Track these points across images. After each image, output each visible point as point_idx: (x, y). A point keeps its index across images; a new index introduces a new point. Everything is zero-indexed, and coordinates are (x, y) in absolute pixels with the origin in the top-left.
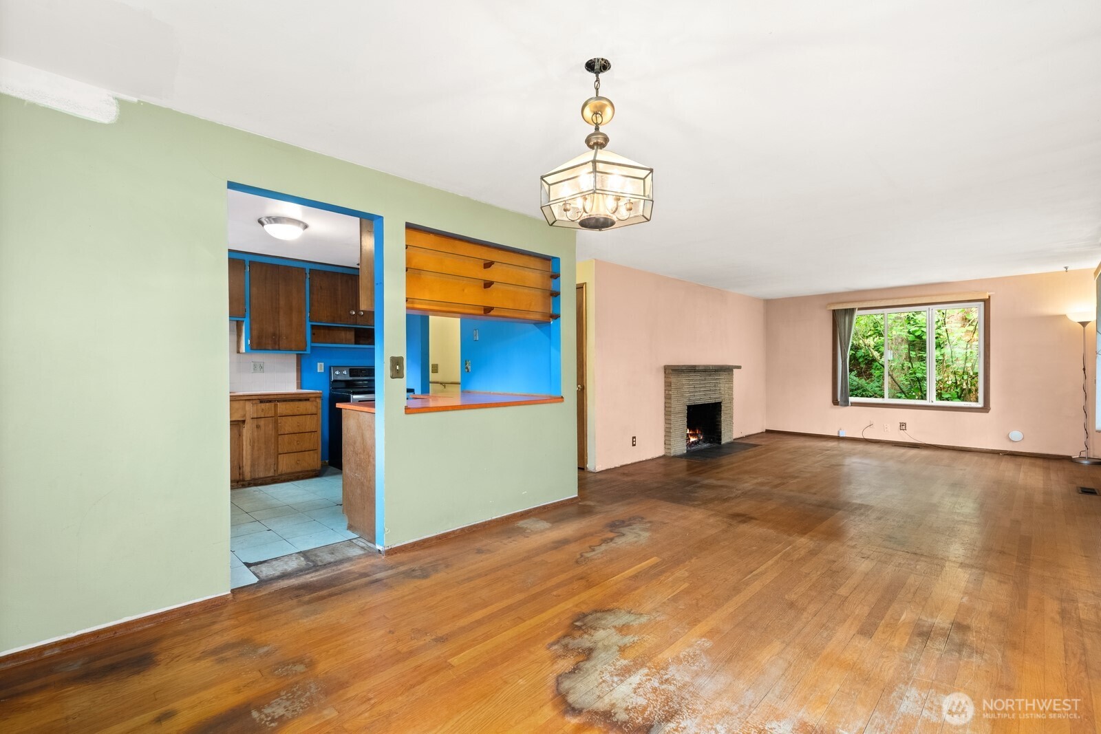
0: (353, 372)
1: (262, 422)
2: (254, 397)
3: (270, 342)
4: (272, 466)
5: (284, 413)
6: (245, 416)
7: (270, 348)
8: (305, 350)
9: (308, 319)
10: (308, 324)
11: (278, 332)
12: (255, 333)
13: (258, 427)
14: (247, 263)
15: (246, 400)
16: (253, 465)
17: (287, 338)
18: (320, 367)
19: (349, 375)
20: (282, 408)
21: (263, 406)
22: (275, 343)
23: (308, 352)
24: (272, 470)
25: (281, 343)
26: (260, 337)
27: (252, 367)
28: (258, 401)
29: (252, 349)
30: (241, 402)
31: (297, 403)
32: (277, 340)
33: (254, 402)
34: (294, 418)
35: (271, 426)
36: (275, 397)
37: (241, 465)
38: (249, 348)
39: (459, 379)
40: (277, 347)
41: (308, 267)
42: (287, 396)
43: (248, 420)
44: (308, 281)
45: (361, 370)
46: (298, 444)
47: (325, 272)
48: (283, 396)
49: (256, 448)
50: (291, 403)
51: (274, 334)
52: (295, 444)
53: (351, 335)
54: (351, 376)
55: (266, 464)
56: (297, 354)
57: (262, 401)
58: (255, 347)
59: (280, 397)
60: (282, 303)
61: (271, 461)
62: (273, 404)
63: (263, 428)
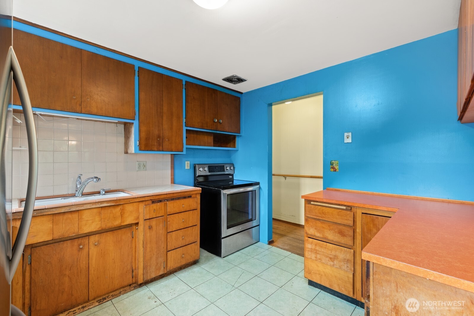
0: (211, 168)
1: (154, 223)
2: (146, 199)
3: (156, 144)
4: (162, 264)
5: (172, 212)
6: (138, 218)
7: (156, 149)
8: (182, 151)
9: (184, 124)
10: (185, 128)
11: (162, 135)
12: (143, 135)
13: (150, 228)
14: (137, 69)
15: (139, 202)
16: (145, 268)
17: (169, 140)
18: (187, 165)
19: (208, 171)
20: (172, 206)
21: (155, 206)
22: (160, 145)
23: (184, 153)
24: (162, 268)
25: (164, 144)
26: (147, 139)
27: (137, 166)
28: (150, 202)
29: (140, 150)
30: (135, 204)
31: (183, 201)
32: (161, 142)
33: (147, 203)
34: (180, 215)
35: (161, 225)
36: (165, 196)
37: (134, 268)
38: (138, 148)
39: (322, 175)
40: (161, 148)
41: (185, 79)
42: (175, 195)
43: (141, 222)
44: (184, 90)
45: (216, 167)
46: (183, 239)
47: (197, 85)
48: (172, 195)
49: (148, 249)
50: (178, 201)
51: (159, 137)
52: (181, 239)
53: (211, 139)
54: (210, 172)
55: (157, 264)
56: (171, 154)
57: (153, 202)
58: (143, 148)
59: (169, 196)
60: (165, 109)
61: (161, 260)
62: (163, 203)
63: (154, 227)
